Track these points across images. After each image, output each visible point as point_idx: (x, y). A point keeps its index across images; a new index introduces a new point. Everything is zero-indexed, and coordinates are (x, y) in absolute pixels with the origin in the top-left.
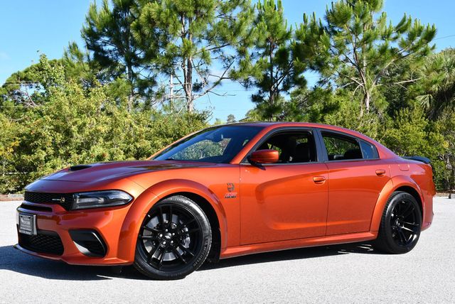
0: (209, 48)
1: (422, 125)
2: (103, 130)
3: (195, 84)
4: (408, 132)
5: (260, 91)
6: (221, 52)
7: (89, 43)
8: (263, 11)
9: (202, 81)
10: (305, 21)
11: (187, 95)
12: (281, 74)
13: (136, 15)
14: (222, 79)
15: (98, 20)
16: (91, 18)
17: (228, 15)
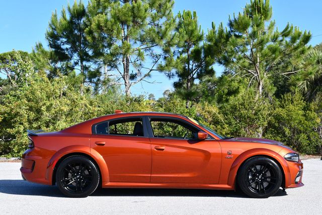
0: (142, 47)
1: (301, 106)
2: (66, 110)
3: (131, 74)
4: (291, 111)
5: (180, 79)
6: (151, 51)
7: (51, 43)
8: (182, 20)
9: (137, 72)
10: (213, 27)
11: (126, 83)
12: (196, 66)
13: (88, 23)
14: (151, 70)
15: (58, 26)
16: (53, 24)
17: (156, 22)
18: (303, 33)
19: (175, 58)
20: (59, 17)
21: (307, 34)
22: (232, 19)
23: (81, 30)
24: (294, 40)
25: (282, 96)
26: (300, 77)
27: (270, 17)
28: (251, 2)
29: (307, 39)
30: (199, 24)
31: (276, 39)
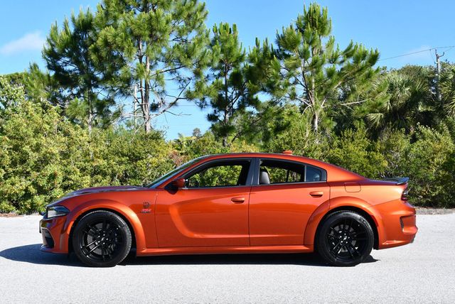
1: (364, 145)
3: (152, 104)
5: (215, 111)
6: (176, 74)
7: (50, 63)
8: (219, 34)
9: (160, 101)
10: (257, 45)
11: (144, 115)
12: (236, 94)
13: (94, 38)
14: (177, 99)
15: (58, 41)
16: (52, 39)
17: (184, 37)
18: (369, 53)
19: (209, 84)
20: (61, 30)
21: (374, 52)
22: (280, 33)
23: (86, 47)
24: (357, 61)
25: (342, 133)
26: (366, 109)
27: (329, 31)
28: (305, 13)
29: (374, 59)
30: (240, 40)
31: (336, 59)
